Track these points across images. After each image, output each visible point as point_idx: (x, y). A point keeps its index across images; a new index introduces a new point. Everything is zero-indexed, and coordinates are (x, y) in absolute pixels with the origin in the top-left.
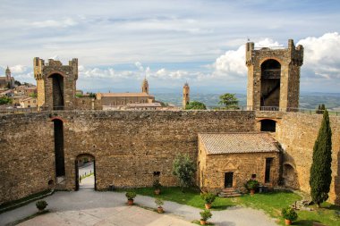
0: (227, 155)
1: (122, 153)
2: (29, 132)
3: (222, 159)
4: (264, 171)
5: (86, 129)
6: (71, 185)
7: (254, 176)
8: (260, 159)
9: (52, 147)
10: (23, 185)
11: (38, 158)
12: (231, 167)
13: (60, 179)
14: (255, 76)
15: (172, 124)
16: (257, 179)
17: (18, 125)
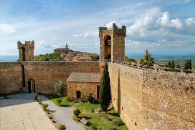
0: (77, 82)
1: (43, 79)
2: (10, 69)
3: (74, 84)
4: (96, 92)
5: (31, 69)
6: (27, 91)
7: (91, 94)
8: (94, 86)
9: (21, 75)
10: (8, 89)
11: (15, 79)
12: (79, 89)
13: (24, 88)
14: (101, 44)
15: (62, 67)
16: (93, 96)
17: (6, 66)
